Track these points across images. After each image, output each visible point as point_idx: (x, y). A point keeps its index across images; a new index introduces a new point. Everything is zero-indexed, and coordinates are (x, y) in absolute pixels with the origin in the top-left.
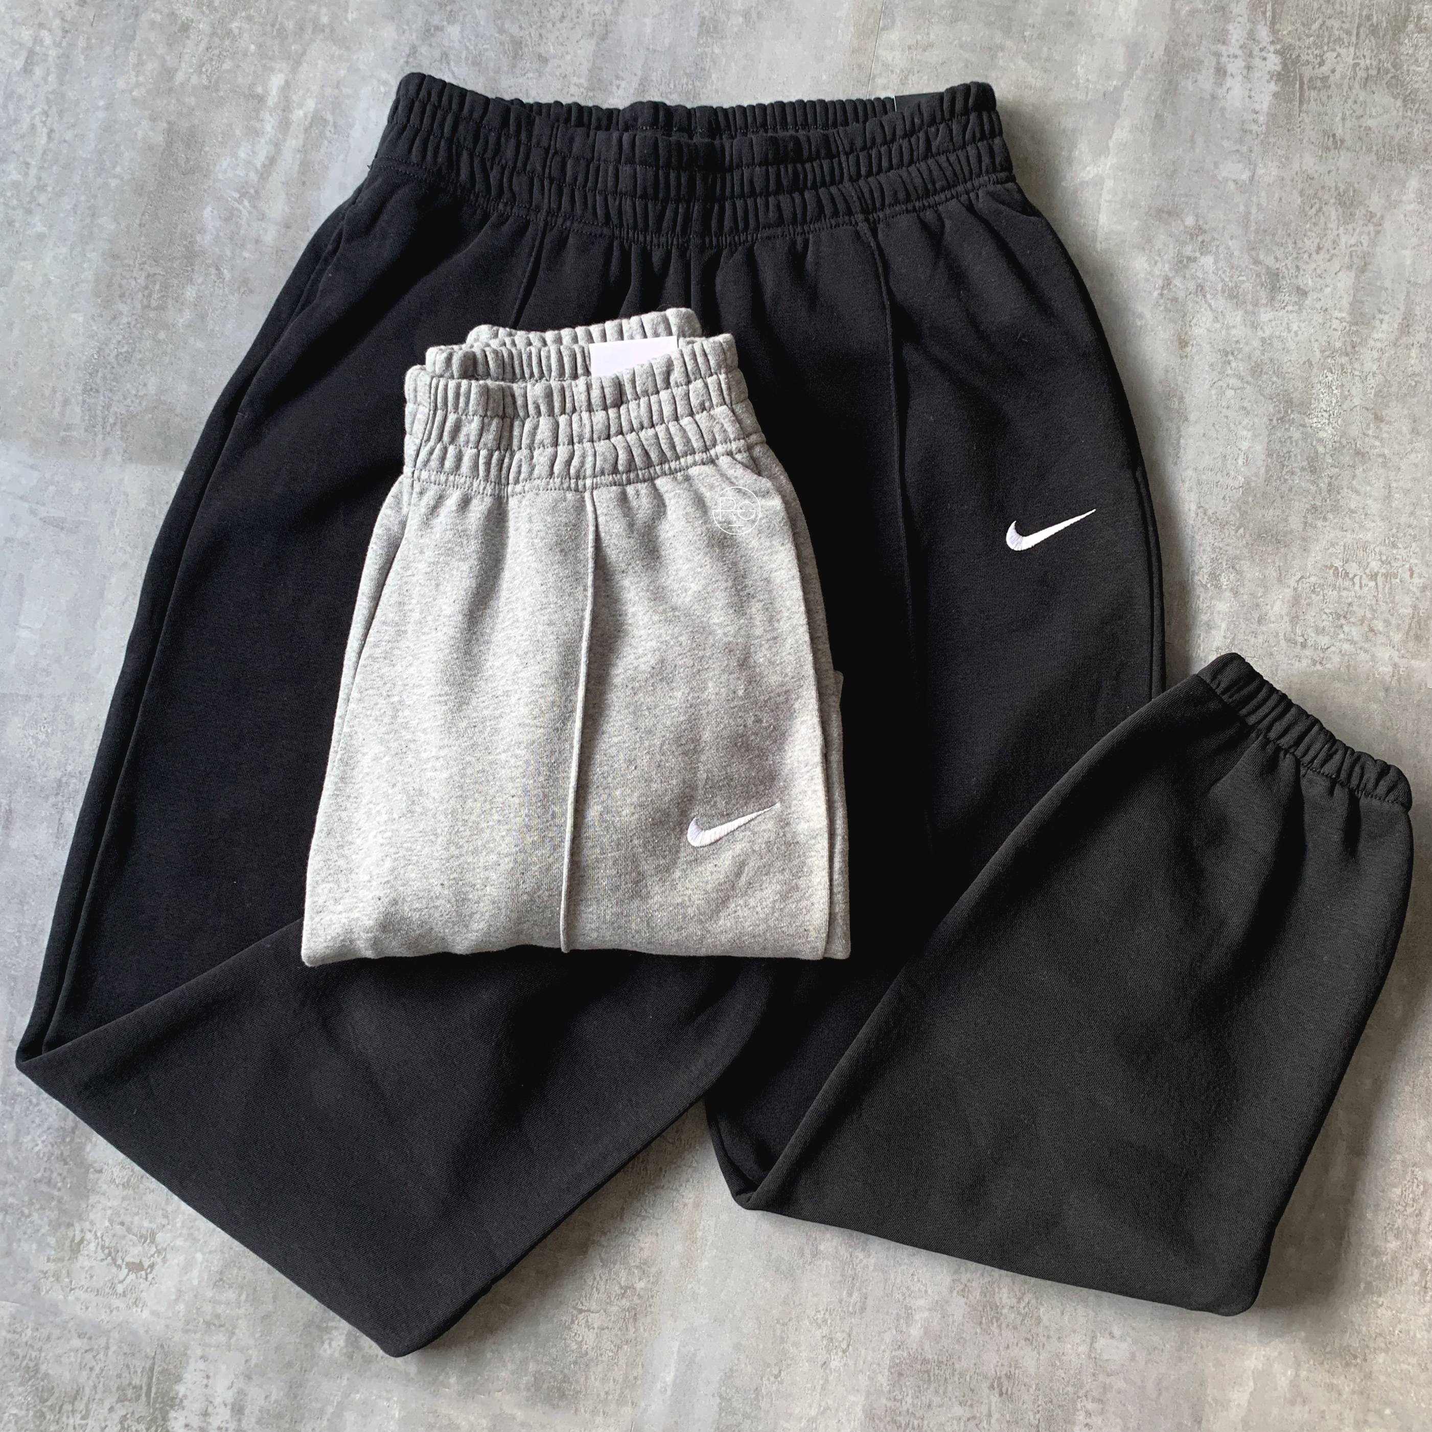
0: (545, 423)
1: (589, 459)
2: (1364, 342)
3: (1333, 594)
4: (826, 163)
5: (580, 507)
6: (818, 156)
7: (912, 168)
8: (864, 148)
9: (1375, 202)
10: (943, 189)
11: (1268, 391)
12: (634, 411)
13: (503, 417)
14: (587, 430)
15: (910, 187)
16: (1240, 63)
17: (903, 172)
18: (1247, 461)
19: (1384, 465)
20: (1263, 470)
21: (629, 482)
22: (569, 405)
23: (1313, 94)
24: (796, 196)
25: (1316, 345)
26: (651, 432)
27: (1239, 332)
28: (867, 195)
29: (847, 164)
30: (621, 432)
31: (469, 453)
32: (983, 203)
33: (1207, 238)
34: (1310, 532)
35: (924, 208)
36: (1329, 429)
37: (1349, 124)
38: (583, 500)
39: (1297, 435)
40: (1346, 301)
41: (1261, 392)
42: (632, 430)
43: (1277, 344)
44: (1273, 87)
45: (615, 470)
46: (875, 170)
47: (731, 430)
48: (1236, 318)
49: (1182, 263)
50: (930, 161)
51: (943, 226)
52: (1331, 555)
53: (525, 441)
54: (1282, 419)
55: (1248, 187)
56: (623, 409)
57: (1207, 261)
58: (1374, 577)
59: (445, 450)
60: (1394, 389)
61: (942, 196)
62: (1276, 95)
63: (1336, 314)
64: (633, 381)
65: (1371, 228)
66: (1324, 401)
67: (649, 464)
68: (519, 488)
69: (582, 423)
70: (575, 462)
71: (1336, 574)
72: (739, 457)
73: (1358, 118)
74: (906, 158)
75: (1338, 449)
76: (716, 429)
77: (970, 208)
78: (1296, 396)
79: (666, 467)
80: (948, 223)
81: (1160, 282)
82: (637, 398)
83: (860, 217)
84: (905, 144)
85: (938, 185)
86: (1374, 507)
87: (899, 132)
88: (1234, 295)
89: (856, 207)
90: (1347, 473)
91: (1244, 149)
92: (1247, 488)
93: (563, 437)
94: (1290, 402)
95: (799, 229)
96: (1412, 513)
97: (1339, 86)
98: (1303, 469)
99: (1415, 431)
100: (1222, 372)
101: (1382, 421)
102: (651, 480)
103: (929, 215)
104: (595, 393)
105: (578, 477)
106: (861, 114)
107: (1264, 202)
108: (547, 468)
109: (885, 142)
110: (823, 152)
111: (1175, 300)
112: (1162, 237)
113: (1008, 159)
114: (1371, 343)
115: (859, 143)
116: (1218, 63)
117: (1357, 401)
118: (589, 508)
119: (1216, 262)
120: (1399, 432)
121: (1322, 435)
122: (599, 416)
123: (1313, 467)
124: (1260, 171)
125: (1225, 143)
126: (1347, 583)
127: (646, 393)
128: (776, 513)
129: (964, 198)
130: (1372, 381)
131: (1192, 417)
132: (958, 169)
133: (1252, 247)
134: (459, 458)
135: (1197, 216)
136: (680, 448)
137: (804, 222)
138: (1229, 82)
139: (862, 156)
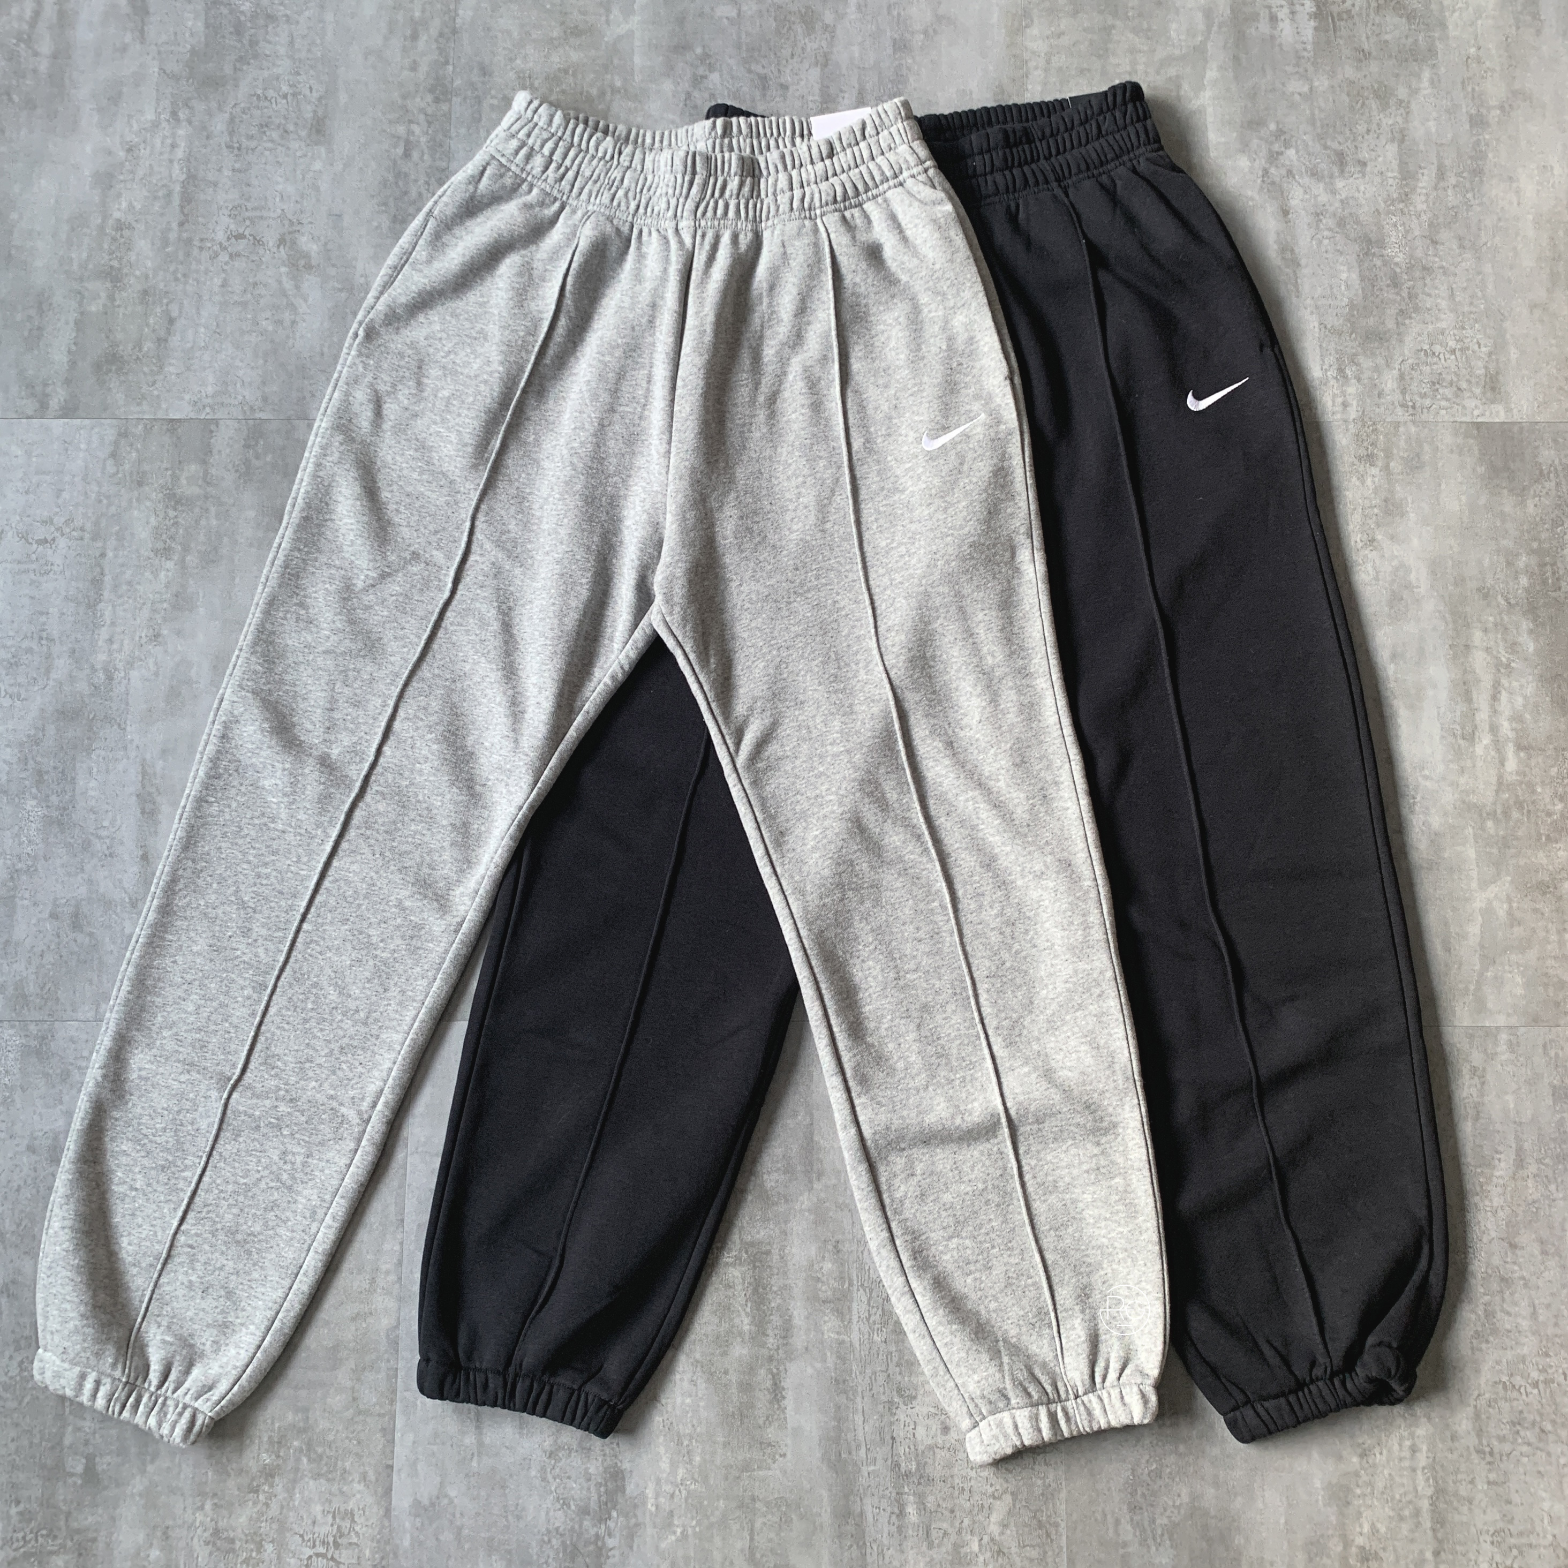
0: (782, 176)
1: (817, 196)
2: (1414, 189)
3: (1427, 369)
4: (1026, 147)
5: (816, 230)
6: (1021, 143)
7: (1089, 146)
8: (1052, 135)
9: (1402, 92)
10: (1113, 160)
11: (1352, 235)
12: (843, 159)
13: (753, 176)
14: (812, 176)
15: (1089, 161)
16: (1286, 10)
17: (1083, 150)
18: (1348, 287)
19: (1445, 273)
20: (1360, 291)
21: (845, 209)
22: (797, 162)
23: (1342, 23)
24: (1007, 172)
25: (1380, 199)
26: (857, 171)
27: (1324, 198)
28: (1058, 168)
29: (1041, 147)
30: (835, 174)
31: (732, 204)
32: (1143, 167)
33: (1287, 137)
34: (1402, 328)
35: (1100, 174)
36: (1401, 255)
37: (1372, 40)
38: (816, 224)
39: (1378, 263)
40: (1395, 164)
41: (1347, 237)
42: (843, 171)
43: (1351, 202)
44: (1312, 23)
45: (835, 201)
46: (1061, 149)
47: (912, 160)
48: (1319, 189)
49: (1274, 157)
50: (1102, 140)
51: (1115, 185)
52: (1420, 342)
53: (770, 190)
54: (1366, 254)
55: (1310, 96)
56: (835, 159)
57: (1291, 152)
58: (1453, 352)
59: (716, 203)
60: (1441, 220)
61: (1113, 165)
62: (1316, 29)
63: (1390, 174)
64: (840, 139)
65: (1402, 110)
66: (1393, 237)
67: (857, 193)
68: (770, 223)
69: (809, 172)
70: (807, 200)
71: (1426, 354)
72: (919, 178)
73: (1378, 35)
74: (1083, 141)
75: (1410, 268)
76: (901, 161)
77: (1134, 171)
78: (1373, 236)
79: (870, 194)
80: (1119, 183)
81: (1260, 173)
82: (844, 149)
83: (1055, 184)
84: (1081, 130)
85: (1109, 157)
86: (1444, 304)
87: (1076, 123)
88: (1314, 173)
89: (1051, 177)
90: (1420, 284)
91: (1301, 70)
92: (1352, 305)
93: (796, 185)
94: (1369, 241)
95: (1011, 196)
96: (1471, 304)
97: (1360, 15)
98: (1388, 286)
99: (1462, 247)
100: (1318, 228)
101: (1436, 243)
102: (860, 205)
103: (1104, 179)
104: (815, 151)
105: (810, 209)
106: (1045, 111)
107: (1323, 105)
108: (788, 205)
109: (1067, 130)
110: (1024, 140)
111: (1273, 183)
112: (1256, 141)
113: (1157, 135)
114: (1419, 190)
115: (1048, 131)
116: (1271, 13)
117: (1417, 233)
118: (822, 229)
119: (1297, 152)
120: (1451, 249)
121: (1397, 260)
122: (819, 166)
123: (1395, 283)
124: (1316, 84)
125: (1287, 68)
126: (1435, 359)
127: (850, 145)
128: (949, 214)
129: (1129, 164)
130: (1424, 217)
131: (1303, 262)
132: (1122, 143)
133: (1320, 138)
134: (727, 206)
135: (1278, 123)
136: (878, 179)
137: (1015, 190)
138: (1281, 25)
139: (1051, 141)
